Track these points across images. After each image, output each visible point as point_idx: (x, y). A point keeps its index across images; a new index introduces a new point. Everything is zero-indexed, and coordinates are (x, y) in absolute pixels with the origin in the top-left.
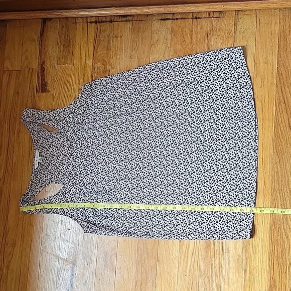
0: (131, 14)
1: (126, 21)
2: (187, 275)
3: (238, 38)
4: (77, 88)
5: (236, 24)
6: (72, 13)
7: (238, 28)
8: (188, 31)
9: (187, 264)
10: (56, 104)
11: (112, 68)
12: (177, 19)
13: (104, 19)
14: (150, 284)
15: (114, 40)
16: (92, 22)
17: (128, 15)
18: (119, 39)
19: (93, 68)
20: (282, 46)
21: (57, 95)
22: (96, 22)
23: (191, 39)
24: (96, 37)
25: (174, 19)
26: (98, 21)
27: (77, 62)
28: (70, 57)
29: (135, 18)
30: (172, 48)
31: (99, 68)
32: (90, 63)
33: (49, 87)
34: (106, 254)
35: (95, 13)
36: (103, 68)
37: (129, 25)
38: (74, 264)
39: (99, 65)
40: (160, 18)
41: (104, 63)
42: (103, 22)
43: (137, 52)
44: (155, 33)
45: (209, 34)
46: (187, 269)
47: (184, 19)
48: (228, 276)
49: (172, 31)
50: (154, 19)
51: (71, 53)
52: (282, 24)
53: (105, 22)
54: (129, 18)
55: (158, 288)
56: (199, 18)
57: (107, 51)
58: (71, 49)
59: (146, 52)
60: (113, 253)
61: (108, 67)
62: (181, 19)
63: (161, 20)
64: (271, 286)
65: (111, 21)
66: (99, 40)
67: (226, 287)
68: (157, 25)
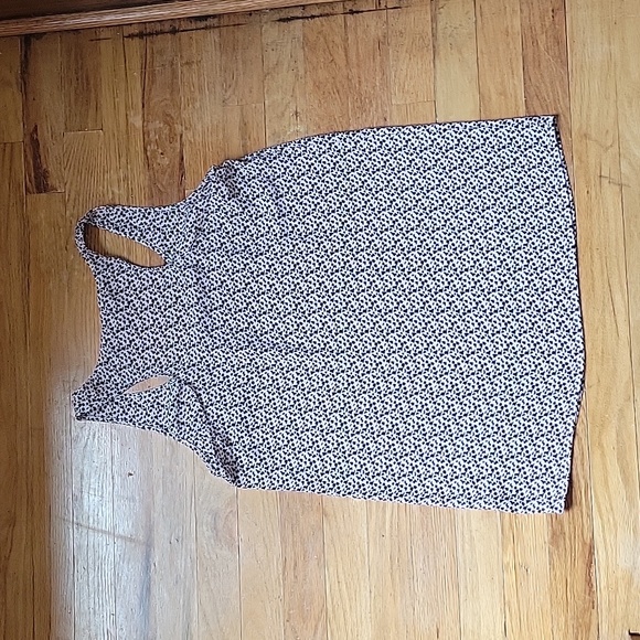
0: (216, 12)
1: (206, 28)
2: (387, 535)
3: (441, 47)
4: (115, 177)
5: (434, 19)
6: (86, 20)
7: (439, 27)
8: (338, 40)
9: (384, 512)
10: (72, 215)
11: (186, 128)
12: (313, 17)
13: (158, 27)
14: (313, 563)
15: (185, 69)
16: (131, 36)
17: (210, 16)
18: (194, 66)
19: (145, 133)
20: (530, 58)
21: (72, 197)
22: (141, 35)
23: (346, 55)
24: (144, 66)
25: (307, 18)
26: (146, 32)
27: (109, 123)
28: (92, 112)
29: (225, 21)
30: (308, 79)
31: (158, 131)
32: (138, 123)
33: (53, 181)
34: (215, 516)
35: (138, 15)
36: (166, 131)
37: (213, 36)
38: (149, 545)
39: (158, 124)
40: (277, 16)
41: (169, 121)
42: (157, 33)
43: (236, 93)
44: (269, 50)
45: (381, 43)
46: (384, 523)
47: (327, 15)
48: (469, 524)
49: (306, 43)
50: (264, 20)
51: (93, 104)
52: (526, 14)
53: (162, 32)
54: (210, 22)
55: (331, 569)
56: (357, 12)
57: (171, 94)
58: (93, 95)
59: (254, 91)
60: (228, 510)
61: (179, 128)
62: (321, 16)
63: (279, 20)
64: (554, 534)
65: (174, 31)
66: (154, 75)
67: (467, 547)
68: (271, 32)
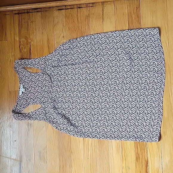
0: (40, 7)
1: (37, 12)
2: (89, 158)
3: (105, 18)
4: (11, 55)
5: (103, 10)
6: (2, 9)
7: (104, 12)
8: (75, 16)
9: (89, 152)
11: (31, 41)
12: (68, 9)
13: (23, 11)
14: (68, 166)
15: (31, 23)
16: (16, 14)
17: (38, 8)
18: (34, 23)
19: (20, 42)
20: (130, 21)
22: (18, 14)
23: (78, 20)
24: (19, 22)
25: (66, 9)
26: (20, 13)
27: (9, 39)
28: (4, 36)
29: (43, 10)
30: (67, 27)
31: (23, 42)
32: (18, 39)
34: (40, 153)
35: (17, 8)
36: (26, 42)
37: (39, 14)
38: (21, 161)
39: (23, 39)
40: (58, 9)
41: (26, 38)
42: (23, 13)
43: (46, 30)
44: (56, 18)
45: (88, 17)
46: (89, 155)
47: (72, 8)
48: (113, 155)
49: (66, 16)
50: (54, 10)
51: (4, 33)
52: (129, 8)
53: (24, 13)
54: (38, 10)
55: (73, 168)
56: (81, 8)
57: (27, 31)
58: (4, 31)
59: (51, 30)
60: (44, 151)
61: (29, 41)
62: (70, 8)
63: (58, 10)
64: (137, 158)
65: (28, 13)
66: (22, 25)
67: (112, 161)
68: (56, 13)
